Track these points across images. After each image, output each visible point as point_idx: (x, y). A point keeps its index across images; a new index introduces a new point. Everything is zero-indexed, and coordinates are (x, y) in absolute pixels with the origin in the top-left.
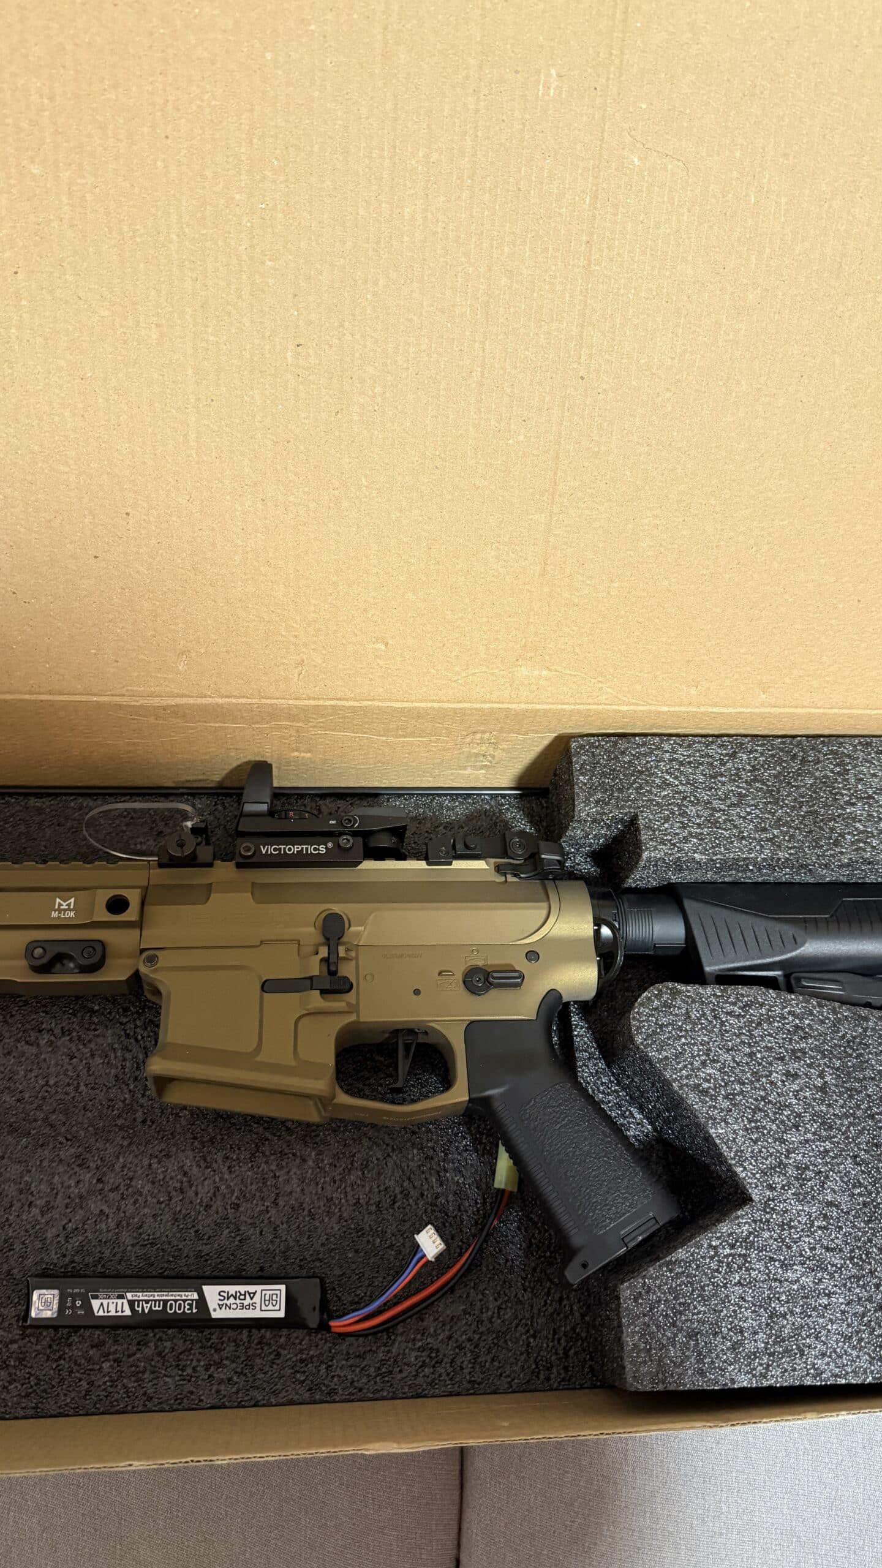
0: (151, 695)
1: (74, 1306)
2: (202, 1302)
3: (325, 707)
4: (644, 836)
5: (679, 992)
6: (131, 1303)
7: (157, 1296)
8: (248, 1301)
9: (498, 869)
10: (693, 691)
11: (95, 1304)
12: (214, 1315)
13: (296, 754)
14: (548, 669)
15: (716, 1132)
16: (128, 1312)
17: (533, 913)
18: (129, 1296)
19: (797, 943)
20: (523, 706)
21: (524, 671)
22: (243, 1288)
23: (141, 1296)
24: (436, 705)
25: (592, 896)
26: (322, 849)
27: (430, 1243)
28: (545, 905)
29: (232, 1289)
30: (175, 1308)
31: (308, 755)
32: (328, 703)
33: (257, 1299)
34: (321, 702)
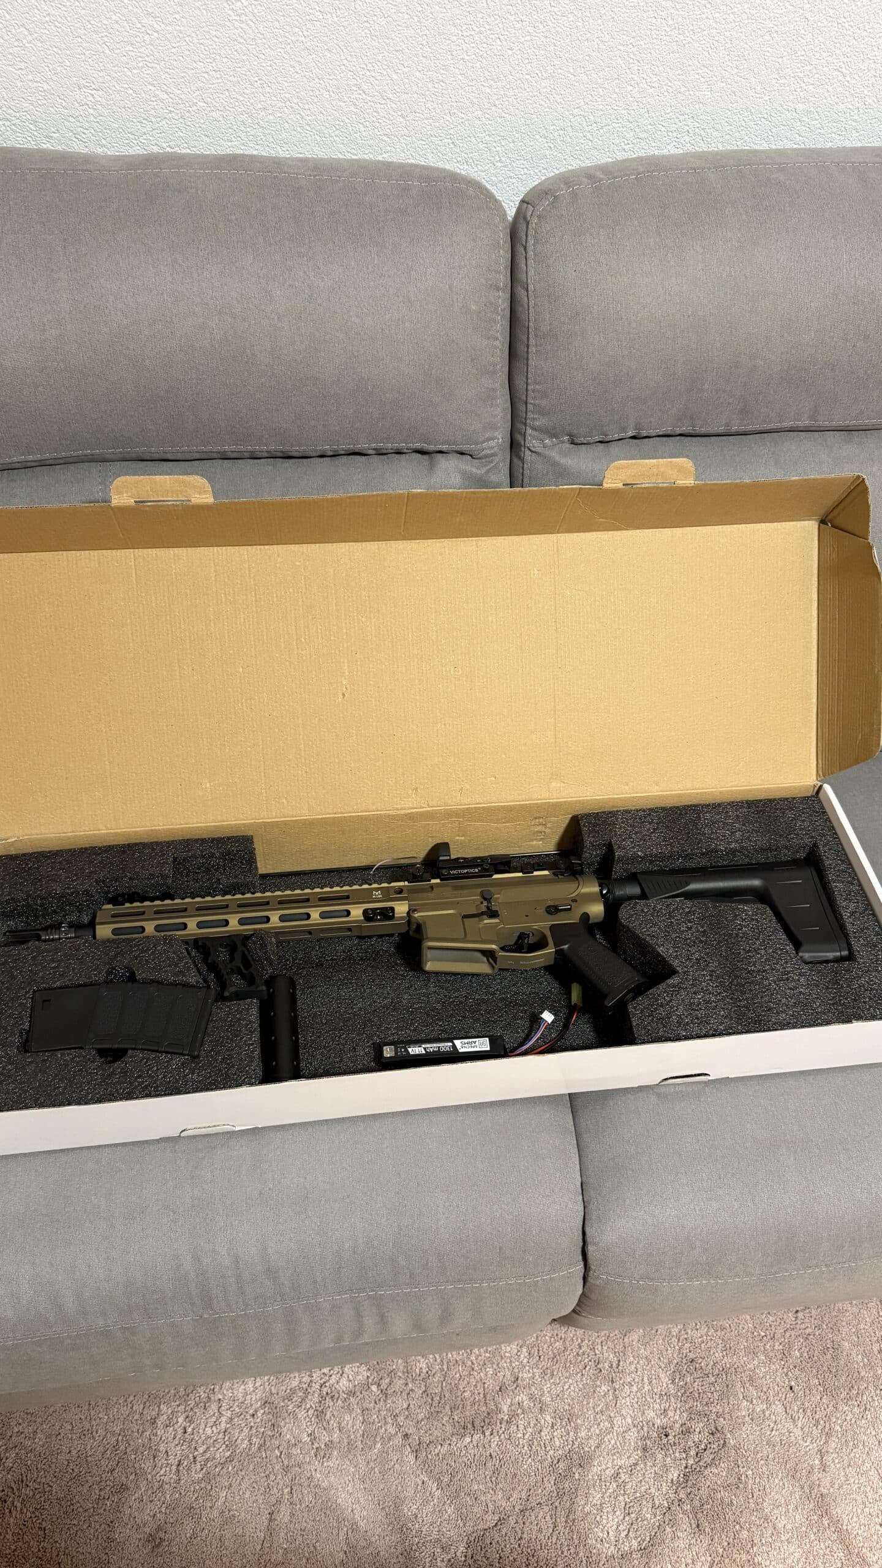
0: (402, 809)
1: (401, 1051)
2: (454, 1046)
3: (472, 808)
4: (615, 847)
5: (638, 903)
6: (425, 1049)
7: (435, 1045)
8: (473, 1045)
9: (554, 874)
10: (626, 787)
11: (410, 1050)
12: (460, 1051)
13: (458, 838)
14: (564, 783)
15: (660, 950)
16: (424, 1052)
17: (574, 885)
18: (423, 1046)
19: (687, 884)
20: (555, 800)
21: (553, 784)
22: (470, 1040)
23: (428, 1046)
24: (518, 803)
25: (598, 878)
26: (477, 870)
27: (548, 1017)
28: (577, 882)
29: (466, 1041)
30: (443, 1049)
31: (463, 838)
32: (473, 806)
33: (477, 1043)
34: (470, 806)
